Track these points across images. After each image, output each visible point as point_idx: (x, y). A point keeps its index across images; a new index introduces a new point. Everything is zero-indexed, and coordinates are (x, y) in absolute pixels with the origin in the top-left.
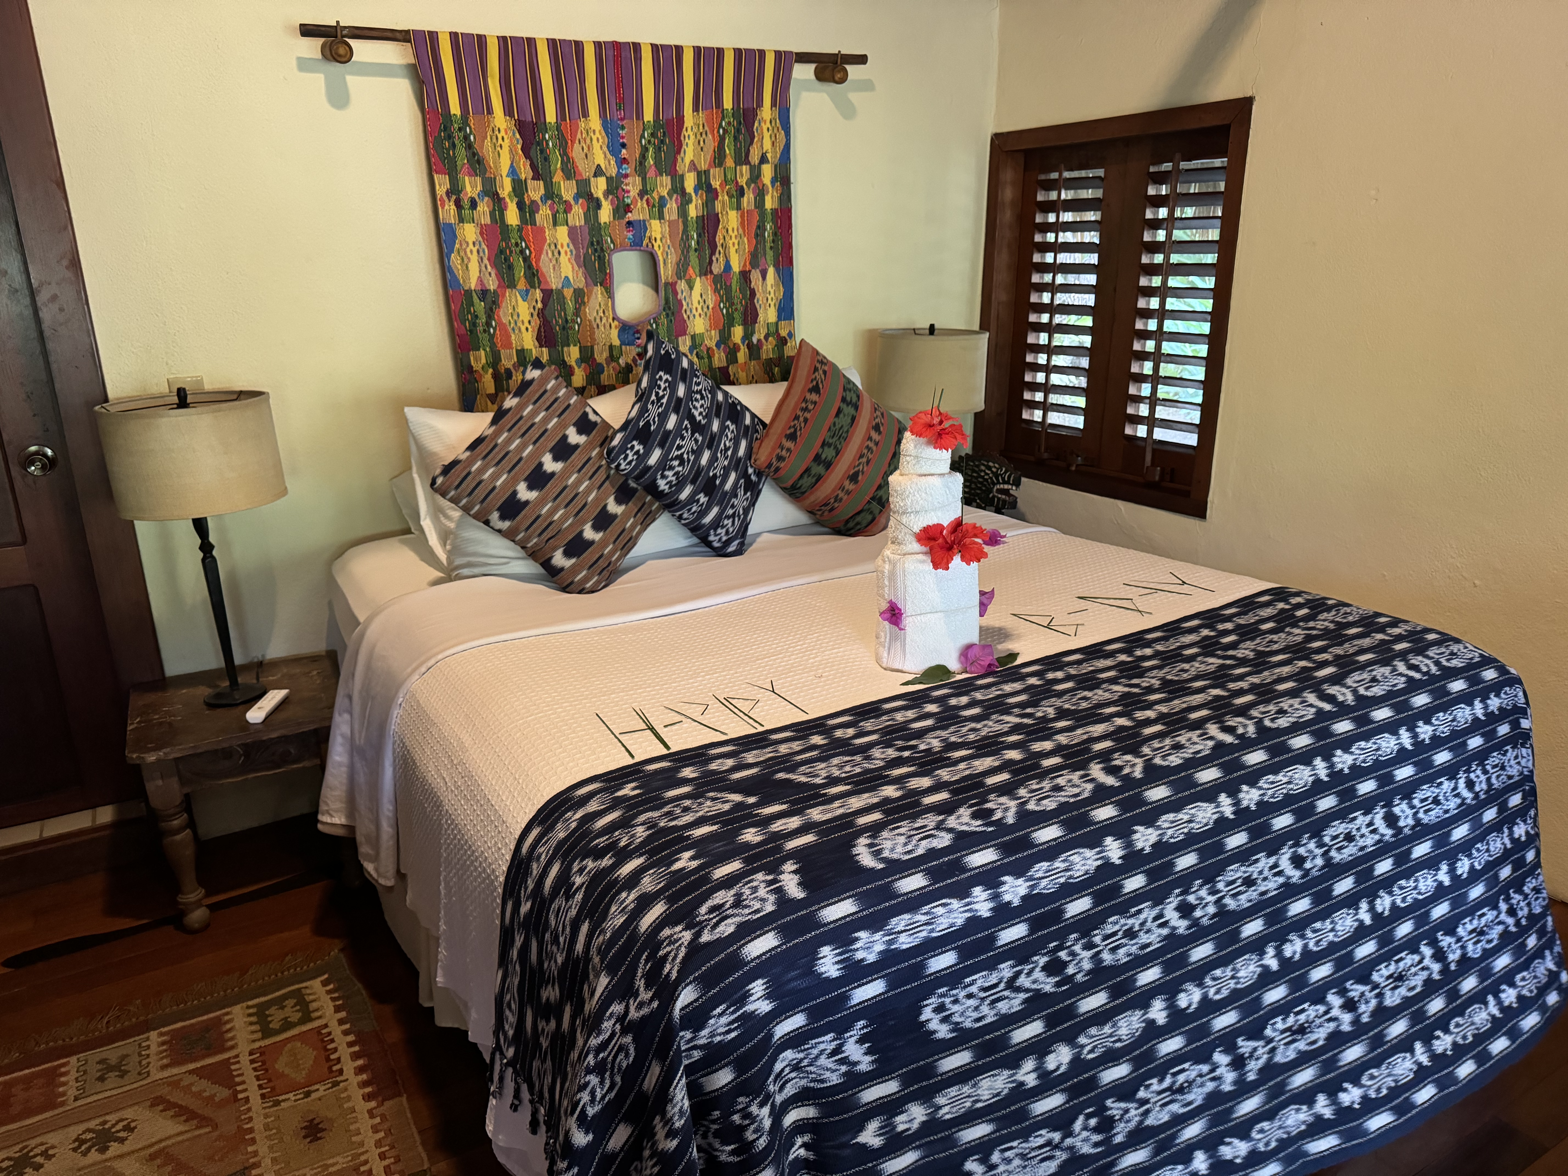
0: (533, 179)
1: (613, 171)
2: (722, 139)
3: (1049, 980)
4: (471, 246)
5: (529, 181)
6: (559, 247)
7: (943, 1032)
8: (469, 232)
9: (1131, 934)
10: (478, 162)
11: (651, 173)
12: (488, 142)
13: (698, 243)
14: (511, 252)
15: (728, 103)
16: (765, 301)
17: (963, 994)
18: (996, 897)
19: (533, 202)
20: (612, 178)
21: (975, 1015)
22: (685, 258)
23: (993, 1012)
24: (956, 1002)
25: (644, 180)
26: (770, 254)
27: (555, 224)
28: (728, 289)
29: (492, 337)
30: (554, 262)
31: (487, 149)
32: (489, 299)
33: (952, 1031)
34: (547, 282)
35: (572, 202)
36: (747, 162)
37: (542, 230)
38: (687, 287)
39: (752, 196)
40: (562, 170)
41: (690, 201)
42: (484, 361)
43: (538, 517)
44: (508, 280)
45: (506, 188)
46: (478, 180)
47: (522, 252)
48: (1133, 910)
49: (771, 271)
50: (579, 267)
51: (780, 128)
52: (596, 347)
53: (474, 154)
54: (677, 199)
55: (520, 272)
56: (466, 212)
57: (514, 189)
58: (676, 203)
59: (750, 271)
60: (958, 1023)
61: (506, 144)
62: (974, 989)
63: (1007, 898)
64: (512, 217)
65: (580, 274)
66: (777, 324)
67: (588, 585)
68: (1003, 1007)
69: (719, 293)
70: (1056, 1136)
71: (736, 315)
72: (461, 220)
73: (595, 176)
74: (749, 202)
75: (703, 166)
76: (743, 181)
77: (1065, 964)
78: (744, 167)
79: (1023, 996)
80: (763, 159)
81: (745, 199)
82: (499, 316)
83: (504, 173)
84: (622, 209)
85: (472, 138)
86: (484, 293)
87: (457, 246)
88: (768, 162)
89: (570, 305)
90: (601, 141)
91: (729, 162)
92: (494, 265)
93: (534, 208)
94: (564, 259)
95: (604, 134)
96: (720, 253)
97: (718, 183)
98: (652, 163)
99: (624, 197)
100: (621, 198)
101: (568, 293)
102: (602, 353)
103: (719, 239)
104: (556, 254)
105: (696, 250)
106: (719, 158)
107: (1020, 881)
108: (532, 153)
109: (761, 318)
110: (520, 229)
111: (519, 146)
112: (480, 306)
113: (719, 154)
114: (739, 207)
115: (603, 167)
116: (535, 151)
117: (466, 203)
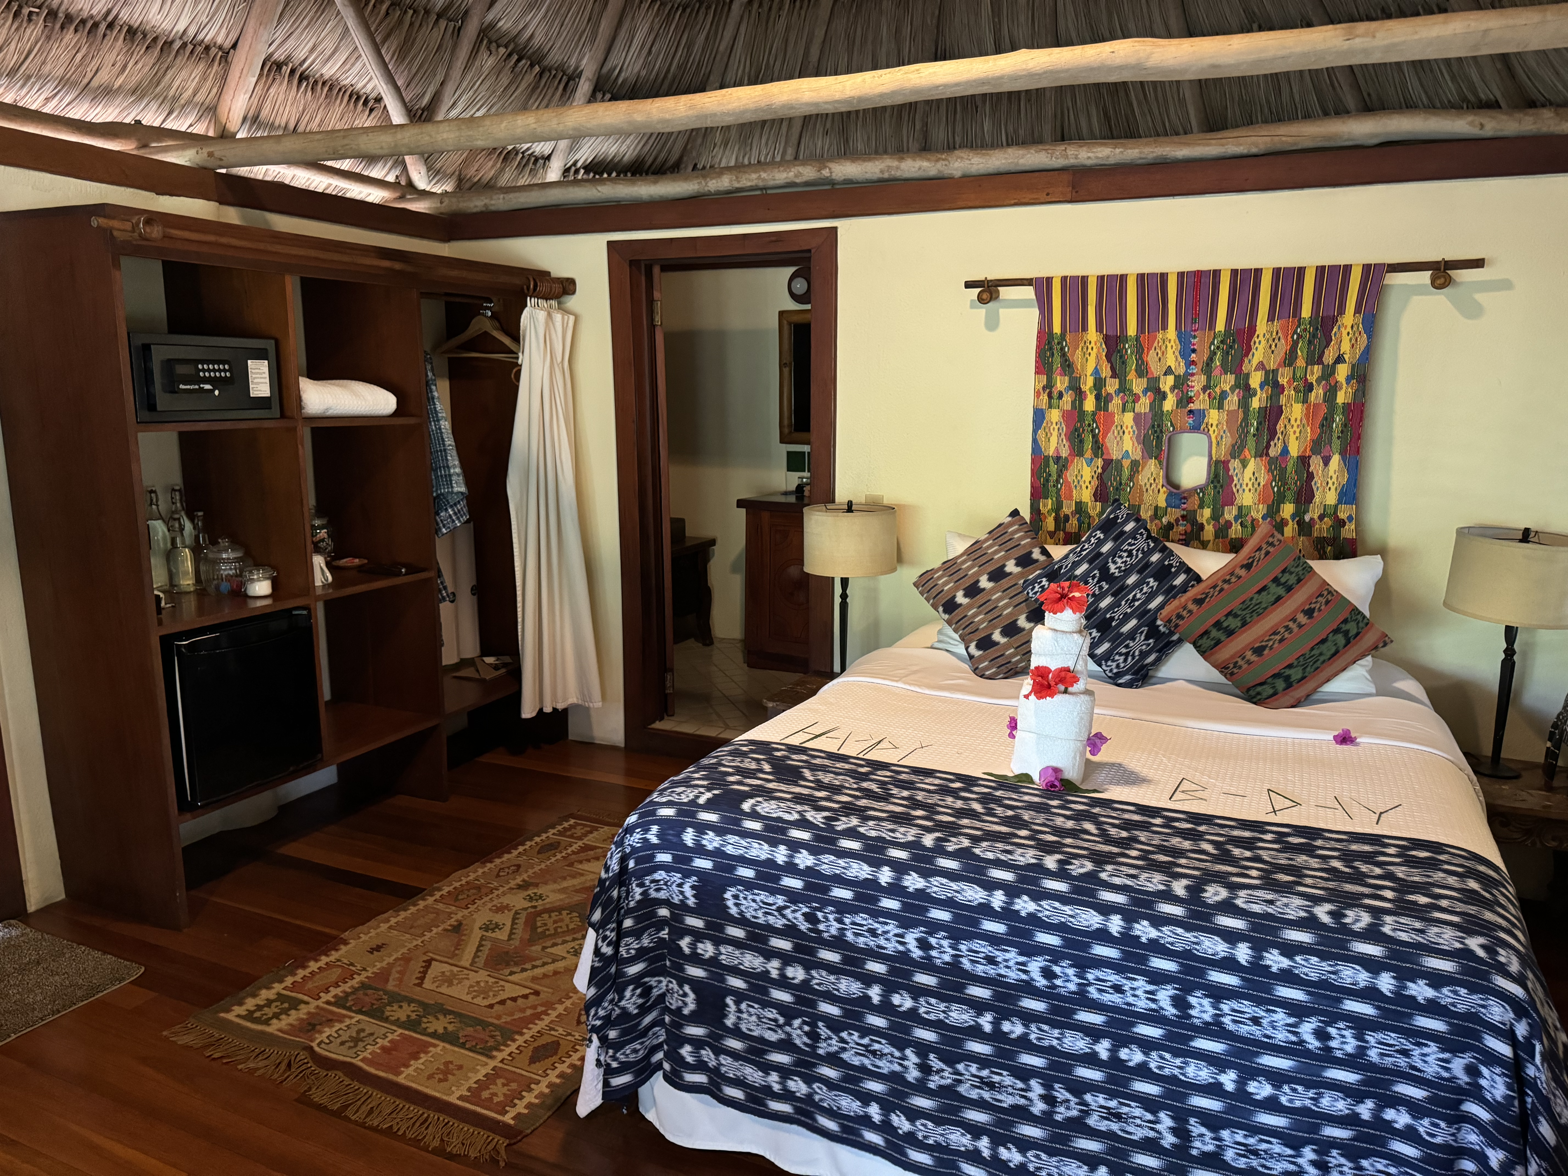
0: (1111, 377)
1: (1181, 371)
2: (1295, 344)
3: (805, 923)
4: (1054, 424)
5: (1108, 380)
6: (1124, 428)
7: (734, 911)
8: (1055, 415)
9: (873, 932)
10: (1069, 366)
11: (1216, 372)
12: (1079, 352)
13: (1257, 429)
14: (1083, 430)
15: (1306, 312)
16: (1324, 484)
17: (750, 897)
18: (791, 856)
19: (1109, 394)
20: (1179, 376)
21: (754, 913)
22: (1242, 441)
23: (763, 919)
24: (745, 898)
25: (1209, 379)
26: (1336, 444)
27: (1124, 411)
28: (1283, 471)
29: (1059, 490)
30: (1118, 439)
31: (1077, 357)
32: (1061, 463)
33: (739, 914)
34: (1109, 453)
35: (1141, 395)
36: (1320, 361)
37: (1112, 415)
38: (1240, 465)
39: (1321, 391)
40: (1136, 371)
41: (1255, 394)
42: (1050, 507)
43: (965, 616)
44: (1077, 450)
45: (1088, 384)
46: (1067, 378)
47: (1092, 431)
48: (881, 919)
49: (1336, 459)
50: (1139, 443)
51: (1363, 332)
52: (1142, 506)
53: (1066, 360)
54: (1239, 392)
55: (1088, 445)
56: (1055, 401)
57: (1095, 385)
58: (1238, 396)
59: (1310, 457)
60: (742, 911)
61: (1094, 354)
62: (758, 898)
63: (797, 861)
64: (1089, 405)
65: (1138, 449)
66: (1336, 506)
67: (987, 673)
68: (771, 920)
69: (1272, 473)
70: (781, 1020)
71: (1289, 495)
72: (1050, 407)
73: (1165, 374)
74: (1316, 397)
75: (1272, 366)
76: (1312, 379)
77: (819, 921)
78: (1316, 367)
79: (785, 921)
80: (1340, 359)
81: (1313, 394)
82: (1066, 476)
83: (1089, 374)
84: (1185, 400)
85: (1066, 349)
86: (1058, 459)
87: (1044, 424)
88: (1344, 361)
89: (1126, 472)
90: (1174, 347)
91: (1300, 362)
92: (1069, 439)
93: (1109, 398)
94: (1127, 437)
95: (1177, 342)
96: (1279, 439)
97: (1286, 380)
98: (1218, 364)
99: (1188, 391)
100: (1185, 391)
101: (1126, 463)
102: (1147, 512)
103: (1280, 427)
104: (1121, 433)
105: (1254, 435)
106: (1290, 359)
107: (811, 857)
108: (1113, 359)
109: (1317, 499)
110: (1094, 414)
111: (1104, 354)
112: (1053, 468)
113: (1290, 356)
114: (1305, 401)
115: (1173, 368)
116: (1116, 358)
117: (1055, 395)
